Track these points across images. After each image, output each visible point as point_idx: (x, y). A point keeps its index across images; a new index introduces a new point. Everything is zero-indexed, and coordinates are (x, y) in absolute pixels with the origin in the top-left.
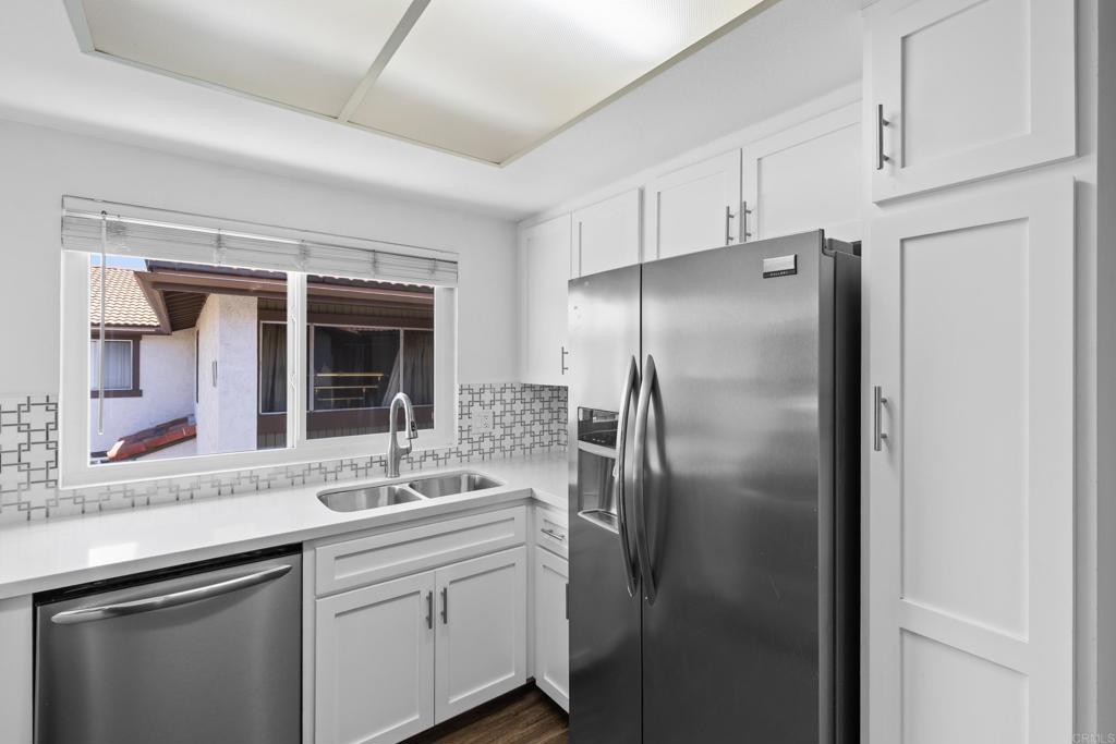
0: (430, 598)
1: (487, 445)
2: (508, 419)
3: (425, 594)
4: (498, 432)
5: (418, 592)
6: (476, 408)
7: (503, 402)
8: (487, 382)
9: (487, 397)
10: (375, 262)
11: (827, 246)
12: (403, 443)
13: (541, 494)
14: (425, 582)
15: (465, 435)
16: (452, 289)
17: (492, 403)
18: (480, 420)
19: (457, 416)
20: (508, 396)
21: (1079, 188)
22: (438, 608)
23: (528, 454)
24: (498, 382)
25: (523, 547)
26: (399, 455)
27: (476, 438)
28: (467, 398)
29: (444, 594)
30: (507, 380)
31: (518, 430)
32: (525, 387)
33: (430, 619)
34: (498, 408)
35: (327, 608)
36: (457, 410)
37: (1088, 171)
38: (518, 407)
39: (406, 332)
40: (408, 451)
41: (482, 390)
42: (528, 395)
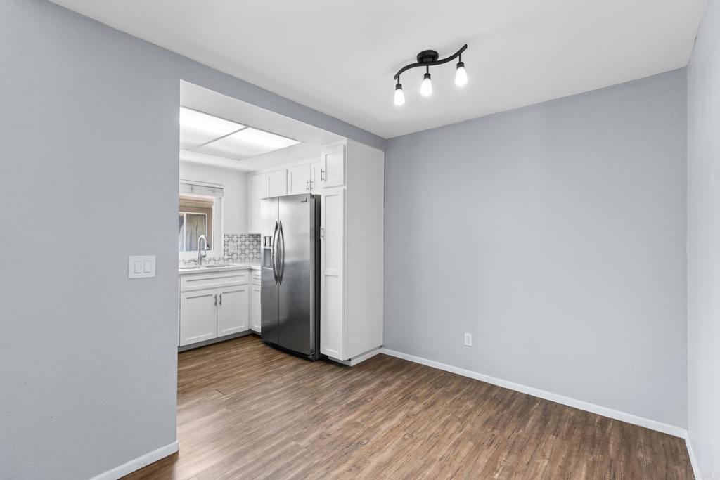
0: (216, 297)
1: (234, 256)
2: (243, 247)
3: (214, 296)
4: (239, 252)
5: (211, 295)
6: (230, 243)
7: (241, 241)
8: (235, 233)
9: (235, 239)
10: (192, 189)
11: (312, 196)
12: (203, 253)
13: (253, 267)
14: (214, 292)
15: (226, 252)
16: (221, 198)
17: (237, 241)
18: (232, 247)
19: (223, 245)
20: (243, 238)
21: (344, 190)
22: (218, 301)
23: (251, 260)
24: (239, 233)
25: (247, 286)
26: (201, 258)
27: (230, 254)
28: (227, 239)
29: (221, 296)
30: (243, 233)
31: (247, 251)
32: (250, 235)
33: (216, 304)
34: (239, 243)
35: (184, 296)
36: (223, 243)
37: (345, 187)
38: (247, 243)
39: (187, 214)
40: (205, 256)
41: (233, 236)
42: (251, 239)
